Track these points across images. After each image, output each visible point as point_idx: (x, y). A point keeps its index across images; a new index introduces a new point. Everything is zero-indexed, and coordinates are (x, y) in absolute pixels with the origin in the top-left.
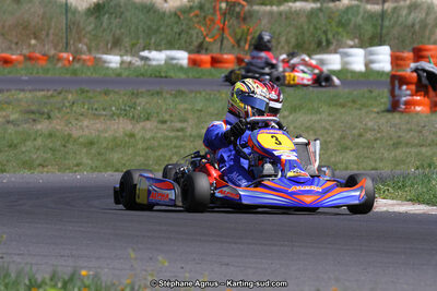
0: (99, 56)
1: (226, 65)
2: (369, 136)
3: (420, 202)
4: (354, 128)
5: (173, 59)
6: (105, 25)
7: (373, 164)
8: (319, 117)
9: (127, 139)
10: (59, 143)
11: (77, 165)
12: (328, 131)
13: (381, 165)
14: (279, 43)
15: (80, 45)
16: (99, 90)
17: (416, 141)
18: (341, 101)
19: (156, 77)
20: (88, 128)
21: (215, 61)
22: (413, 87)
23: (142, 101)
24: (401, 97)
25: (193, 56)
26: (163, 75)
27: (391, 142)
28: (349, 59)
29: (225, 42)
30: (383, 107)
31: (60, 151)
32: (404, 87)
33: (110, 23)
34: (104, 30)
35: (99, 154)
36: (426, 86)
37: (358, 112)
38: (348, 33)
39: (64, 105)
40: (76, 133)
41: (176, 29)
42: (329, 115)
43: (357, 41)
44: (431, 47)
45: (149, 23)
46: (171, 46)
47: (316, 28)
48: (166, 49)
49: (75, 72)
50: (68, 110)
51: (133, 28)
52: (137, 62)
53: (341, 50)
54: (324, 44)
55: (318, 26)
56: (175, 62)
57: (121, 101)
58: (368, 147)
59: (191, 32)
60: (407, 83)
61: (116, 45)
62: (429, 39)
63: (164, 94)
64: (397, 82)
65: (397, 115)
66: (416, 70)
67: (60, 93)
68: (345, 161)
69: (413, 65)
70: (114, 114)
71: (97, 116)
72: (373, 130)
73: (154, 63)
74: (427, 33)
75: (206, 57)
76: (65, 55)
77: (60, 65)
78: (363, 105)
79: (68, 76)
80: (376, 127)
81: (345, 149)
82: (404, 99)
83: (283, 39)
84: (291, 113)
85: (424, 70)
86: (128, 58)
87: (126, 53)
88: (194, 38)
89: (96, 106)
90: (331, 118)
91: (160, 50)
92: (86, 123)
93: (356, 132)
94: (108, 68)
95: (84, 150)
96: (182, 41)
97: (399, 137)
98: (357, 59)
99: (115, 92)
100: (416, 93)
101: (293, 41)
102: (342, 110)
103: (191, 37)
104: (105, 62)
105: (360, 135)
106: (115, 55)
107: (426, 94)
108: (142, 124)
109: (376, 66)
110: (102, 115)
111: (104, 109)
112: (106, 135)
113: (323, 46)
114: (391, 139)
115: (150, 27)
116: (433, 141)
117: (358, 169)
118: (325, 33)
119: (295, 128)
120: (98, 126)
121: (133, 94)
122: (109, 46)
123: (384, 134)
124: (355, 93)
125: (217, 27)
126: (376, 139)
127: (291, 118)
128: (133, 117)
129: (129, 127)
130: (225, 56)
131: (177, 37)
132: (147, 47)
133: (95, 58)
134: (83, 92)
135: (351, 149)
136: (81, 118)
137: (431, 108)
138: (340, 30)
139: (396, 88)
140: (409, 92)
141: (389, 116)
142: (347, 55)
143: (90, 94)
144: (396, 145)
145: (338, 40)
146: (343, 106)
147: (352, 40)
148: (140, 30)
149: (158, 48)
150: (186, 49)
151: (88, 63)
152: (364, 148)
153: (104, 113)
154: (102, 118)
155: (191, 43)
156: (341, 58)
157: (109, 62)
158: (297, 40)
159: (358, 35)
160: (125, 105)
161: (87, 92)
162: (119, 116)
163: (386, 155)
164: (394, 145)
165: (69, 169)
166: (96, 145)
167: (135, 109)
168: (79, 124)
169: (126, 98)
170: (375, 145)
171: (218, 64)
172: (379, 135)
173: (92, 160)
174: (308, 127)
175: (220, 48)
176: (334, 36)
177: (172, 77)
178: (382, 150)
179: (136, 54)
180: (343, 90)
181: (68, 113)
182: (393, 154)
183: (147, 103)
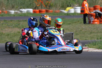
0: (8, 11)
1: (43, 12)
2: (83, 31)
3: (100, 49)
4: (79, 29)
5: (29, 11)
6: (10, 2)
7: (85, 38)
8: (69, 26)
9: (18, 33)
12: (72, 30)
13: (87, 38)
14: (57, 6)
15: (3, 8)
16: (9, 20)
17: (96, 32)
18: (75, 21)
19: (24, 16)
20: (7, 31)
21: (40, 11)
22: (94, 17)
23: (21, 23)
24: (91, 20)
25: (34, 10)
26: (26, 15)
27: (89, 32)
28: (76, 10)
29: (42, 6)
32: (92, 17)
33: (11, 2)
34: (10, 4)
35: (11, 38)
36: (98, 17)
37: (80, 24)
38: (75, 3)
40: (4, 32)
41: (29, 3)
43: (78, 5)
44: (98, 6)
45: (22, 1)
46: (28, 8)
47: (67, 2)
48: (26, 8)
49: (2, 15)
51: (17, 3)
52: (19, 12)
53: (74, 7)
54: (69, 6)
55: (68, 1)
56: (29, 12)
57: (15, 23)
58: (83, 34)
59: (33, 3)
60: (93, 16)
61: (13, 8)
62: (97, 3)
64: (90, 16)
65: (90, 25)
66: (95, 12)
69: (94, 11)
70: (14, 27)
71: (9, 27)
72: (85, 29)
73: (24, 12)
74: (97, 2)
75: (37, 10)
80: (85, 28)
81: (77, 34)
82: (92, 20)
83: (58, 5)
85: (97, 12)
86: (16, 11)
87: (16, 10)
88: (34, 5)
89: (9, 25)
90: (72, 26)
91: (25, 9)
92: (6, 29)
93: (79, 30)
94: (11, 14)
95: (7, 37)
96: (31, 6)
97: (92, 31)
99: (14, 21)
100: (95, 19)
101: (61, 5)
103: (33, 5)
104: (10, 12)
105: (81, 31)
106: (13, 10)
107: (98, 19)
110: (10, 27)
111: (11, 25)
112: (12, 32)
114: (89, 31)
115: (22, 3)
116: (101, 32)
117: (81, 40)
118: (69, 3)
120: (10, 30)
121: (19, 21)
122: (11, 8)
123: (87, 30)
124: (78, 19)
125: (40, 2)
126: (85, 31)
129: (18, 30)
130: (43, 10)
131: (29, 5)
132: (21, 8)
133: (7, 11)
134: (5, 21)
135: (79, 34)
136: (5, 28)
137: (99, 22)
138: (73, 2)
140: (93, 18)
143: (7, 21)
144: (91, 33)
145: (73, 5)
146: (76, 23)
148: (19, 3)
151: (6, 13)
152: (82, 34)
153: (11, 26)
154: (11, 28)
155: (33, 7)
156: (74, 9)
157: (11, 12)
158: (62, 5)
159: (78, 3)
160: (17, 24)
161: (6, 21)
162: (15, 27)
163: (88, 36)
164: (90, 33)
165: (3, 42)
166: (10, 36)
167: (19, 25)
168: (5, 30)
169: (17, 22)
170: (85, 33)
171: (41, 12)
172: (86, 30)
173: (9, 39)
174: (67, 29)
175: (41, 8)
176: (72, 4)
177: (28, 16)
178: (87, 35)
179: (18, 10)
180: (75, 18)
181: (1, 27)
182: (90, 36)
183: (23, 23)
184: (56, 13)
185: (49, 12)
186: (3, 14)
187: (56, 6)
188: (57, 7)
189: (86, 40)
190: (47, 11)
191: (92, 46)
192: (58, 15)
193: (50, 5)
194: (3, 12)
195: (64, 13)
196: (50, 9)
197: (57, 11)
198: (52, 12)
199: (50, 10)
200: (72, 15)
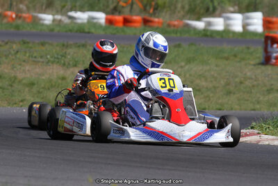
0: (35, 14)
1: (135, 25)
2: (248, 83)
4: (236, 77)
5: (94, 18)
7: (251, 106)
8: (208, 68)
9: (60, 81)
10: (7, 83)
11: (22, 101)
12: (215, 79)
13: (258, 106)
14: (176, 8)
15: (21, 6)
16: (37, 41)
18: (226, 55)
19: (81, 32)
20: (28, 72)
21: (126, 21)
23: (71, 51)
24: (272, 53)
25: (110, 17)
26: (87, 30)
27: (265, 89)
28: (231, 22)
29: (135, 6)
30: (258, 61)
31: (8, 89)
32: (275, 46)
35: (39, 92)
37: (239, 64)
38: (229, 1)
39: (10, 53)
40: (20, 76)
42: (217, 66)
43: (236, 8)
46: (92, 8)
48: (88, 11)
49: (17, 27)
50: (14, 57)
52: (66, 20)
53: (225, 15)
54: (211, 9)
56: (95, 21)
57: (54, 51)
58: (248, 92)
61: (49, 6)
63: (88, 47)
64: (269, 42)
65: (269, 68)
67: (7, 43)
68: (230, 102)
70: (49, 61)
71: (36, 62)
72: (252, 79)
73: (79, 21)
75: (119, 18)
76: (9, 13)
77: (5, 21)
78: (243, 59)
79: (12, 30)
80: (253, 77)
81: (229, 93)
82: (275, 55)
83: (179, 6)
84: (186, 64)
86: (58, 17)
87: (57, 13)
88: (110, 2)
89: (35, 55)
90: (218, 68)
91: (84, 11)
92: (27, 68)
93: (237, 80)
94: (43, 25)
95: (27, 89)
96: (101, 5)
97: (272, 85)
98: (237, 22)
99: (51, 44)
101: (187, 7)
102: (227, 62)
103: (108, 1)
104: (41, 19)
105: (241, 83)
106: (49, 14)
108: (71, 69)
109: (251, 28)
110: (39, 62)
111: (41, 57)
112: (43, 78)
113: (210, 11)
114: (265, 86)
117: (240, 109)
119: (190, 75)
120: (37, 70)
121: (63, 45)
122: (44, 7)
123: (259, 82)
124: (236, 49)
126: (253, 86)
127: (187, 67)
128: (64, 64)
129: (61, 72)
130: (135, 18)
131: (97, 1)
132: (74, 9)
133: (33, 16)
134: (24, 43)
135: (234, 93)
136: (23, 63)
139: (269, 46)
141: (263, 68)
142: (228, 18)
143: (30, 45)
144: (269, 91)
145: (222, 7)
146: (227, 59)
147: (233, 7)
149: (82, 10)
150: (103, 11)
151: (28, 20)
152: (244, 92)
153: (41, 60)
154: (40, 64)
155: (107, 7)
156: (225, 21)
157: (44, 20)
158: (190, 5)
159: (237, 3)
160: (58, 54)
161: (28, 43)
162: (53, 62)
163: (261, 98)
164: (267, 90)
165: (15, 104)
166: (36, 86)
167: (65, 57)
168: (22, 68)
169: (58, 48)
170: (253, 91)
171: (128, 24)
172: (255, 83)
173: (33, 97)
174: (200, 75)
175: (131, 11)
176: (219, 4)
177: (92, 33)
178: (258, 95)
179: (65, 14)
180: (226, 47)
181: (13, 59)
182: (266, 98)
183: (74, 53)
184: (172, 28)
185: (151, 24)
186: (19, 22)
187: (173, 8)
188: (174, 13)
189: (254, 110)
190: (146, 22)
191: (271, 128)
192: (176, 33)
193: (157, 4)
194: (20, 17)
195: (195, 29)
196: (155, 17)
197: (176, 23)
198: (162, 23)
199: (156, 20)
200: (218, 37)
